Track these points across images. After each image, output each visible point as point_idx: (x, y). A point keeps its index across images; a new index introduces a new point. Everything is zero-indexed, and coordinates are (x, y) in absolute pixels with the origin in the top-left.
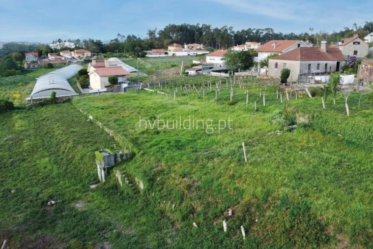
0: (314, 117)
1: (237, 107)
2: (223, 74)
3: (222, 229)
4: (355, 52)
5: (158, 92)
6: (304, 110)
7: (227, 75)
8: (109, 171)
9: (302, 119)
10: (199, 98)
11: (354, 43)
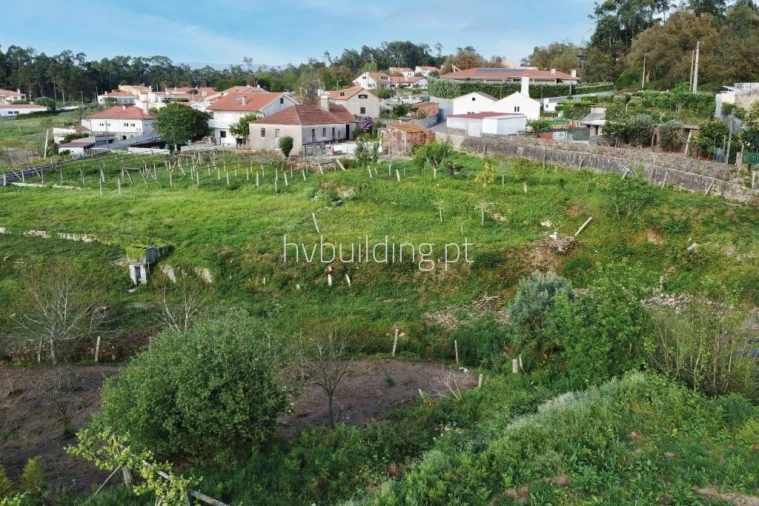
0: (361, 189)
1: (244, 190)
2: (157, 151)
3: (327, 283)
4: (363, 110)
5: (55, 186)
7: (165, 151)
8: (152, 267)
9: (345, 193)
10: (164, 187)
11: (360, 97)
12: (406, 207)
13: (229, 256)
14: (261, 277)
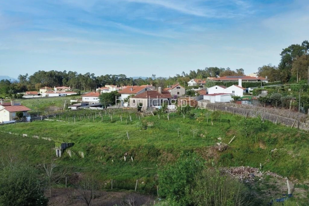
0: (155, 123)
1: (116, 123)
2: (99, 108)
3: (124, 160)
4: (178, 93)
5: (57, 120)
6: (150, 120)
7: (102, 109)
8: (63, 151)
9: (150, 125)
10: (91, 121)
11: (177, 88)
12: (169, 131)
13: (92, 147)
14: (100, 156)
